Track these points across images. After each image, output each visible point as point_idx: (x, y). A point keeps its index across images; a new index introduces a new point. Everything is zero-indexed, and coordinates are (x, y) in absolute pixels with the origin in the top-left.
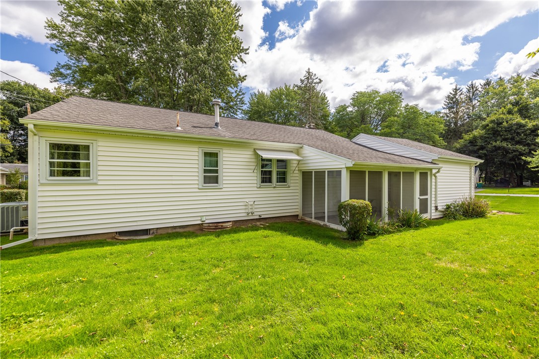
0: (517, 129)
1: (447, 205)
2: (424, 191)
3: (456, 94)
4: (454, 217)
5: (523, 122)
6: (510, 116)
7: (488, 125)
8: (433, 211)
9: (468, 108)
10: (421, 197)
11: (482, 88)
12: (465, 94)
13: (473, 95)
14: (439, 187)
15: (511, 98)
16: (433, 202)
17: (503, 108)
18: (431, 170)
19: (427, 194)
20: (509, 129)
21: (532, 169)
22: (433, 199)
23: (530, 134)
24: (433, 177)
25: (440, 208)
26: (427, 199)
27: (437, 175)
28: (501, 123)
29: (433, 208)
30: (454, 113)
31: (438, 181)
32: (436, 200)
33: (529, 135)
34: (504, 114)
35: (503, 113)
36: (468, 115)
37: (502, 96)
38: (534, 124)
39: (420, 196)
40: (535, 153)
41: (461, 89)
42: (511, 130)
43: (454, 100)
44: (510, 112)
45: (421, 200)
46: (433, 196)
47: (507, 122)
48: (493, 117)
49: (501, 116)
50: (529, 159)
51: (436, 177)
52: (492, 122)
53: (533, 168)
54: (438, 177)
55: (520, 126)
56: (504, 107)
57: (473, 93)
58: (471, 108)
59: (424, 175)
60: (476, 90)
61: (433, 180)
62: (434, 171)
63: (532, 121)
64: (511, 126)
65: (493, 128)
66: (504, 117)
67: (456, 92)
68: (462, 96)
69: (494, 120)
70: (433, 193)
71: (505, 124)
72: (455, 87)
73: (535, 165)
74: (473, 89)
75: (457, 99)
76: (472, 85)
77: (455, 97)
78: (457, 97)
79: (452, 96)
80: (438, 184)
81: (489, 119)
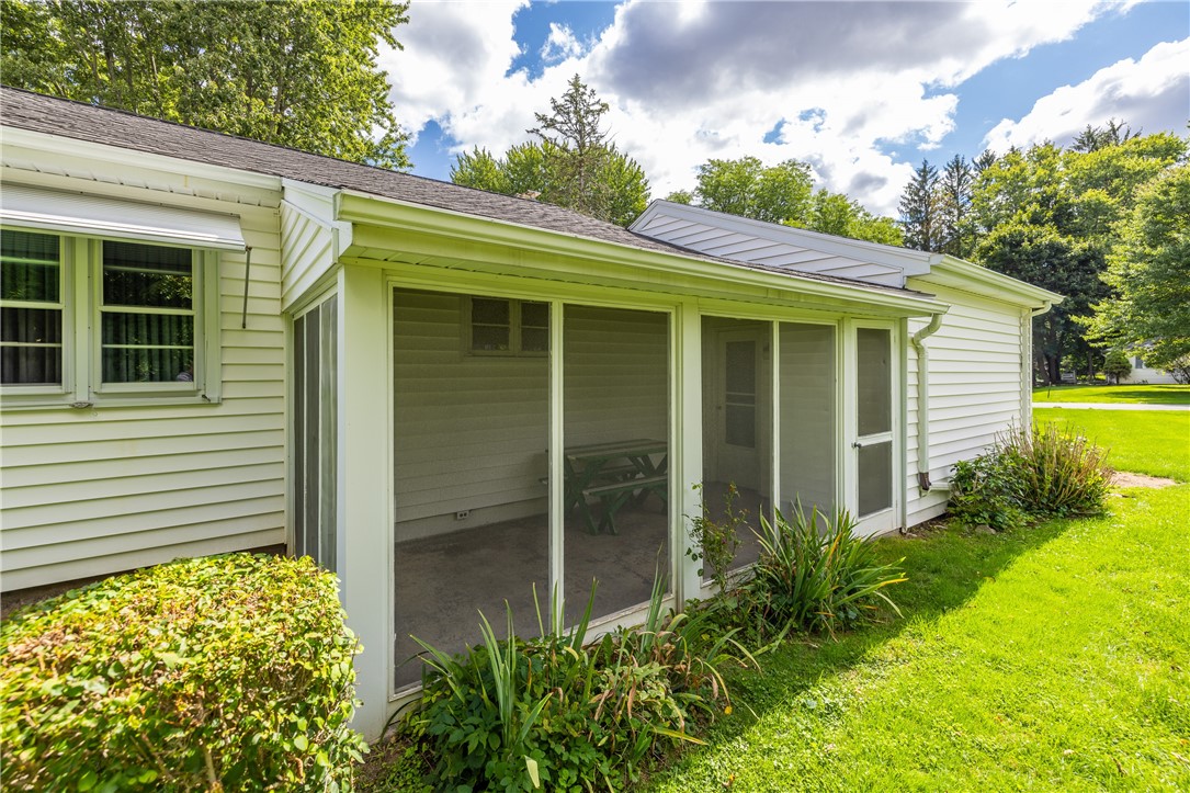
0: (1050, 256)
1: (962, 466)
2: (875, 413)
3: (925, 181)
4: (992, 517)
5: (1064, 241)
6: (1036, 230)
7: (991, 248)
8: (912, 495)
9: (950, 213)
10: (867, 441)
11: (976, 170)
12: (943, 182)
13: (959, 185)
14: (931, 391)
15: (1034, 191)
16: (911, 457)
17: (1020, 211)
18: (902, 320)
19: (886, 427)
20: (1036, 256)
21: (1092, 345)
22: (911, 444)
23: (1077, 269)
24: (911, 354)
25: (936, 480)
26: (888, 445)
27: (926, 342)
28: (1019, 244)
29: (912, 483)
30: (921, 224)
31: (930, 367)
32: (920, 450)
33: (1074, 270)
34: (1025, 223)
35: (1021, 222)
36: (949, 227)
37: (1016, 186)
38: (1086, 245)
39: (861, 434)
40: (1095, 308)
41: (934, 171)
42: (1039, 259)
43: (921, 194)
44: (1036, 220)
45: (863, 452)
46: (911, 431)
47: (1031, 241)
48: (1004, 230)
49: (1020, 227)
50: (1084, 320)
51: (919, 350)
52: (1001, 240)
53: (1094, 341)
54: (930, 354)
55: (1057, 250)
56: (1023, 209)
57: (960, 180)
58: (956, 212)
59: (874, 343)
60: (964, 175)
61: (912, 366)
62: (915, 326)
63: (1081, 240)
64: (1038, 250)
65: (1002, 255)
66: (1026, 230)
67: (924, 177)
68: (936, 186)
69: (1005, 237)
70: (911, 418)
71: (1026, 244)
72: (922, 167)
73: (1097, 336)
74: (958, 171)
75: (926, 192)
76: (957, 162)
77: (923, 188)
78: (927, 188)
79: (916, 184)
80: (931, 379)
81: (994, 234)
